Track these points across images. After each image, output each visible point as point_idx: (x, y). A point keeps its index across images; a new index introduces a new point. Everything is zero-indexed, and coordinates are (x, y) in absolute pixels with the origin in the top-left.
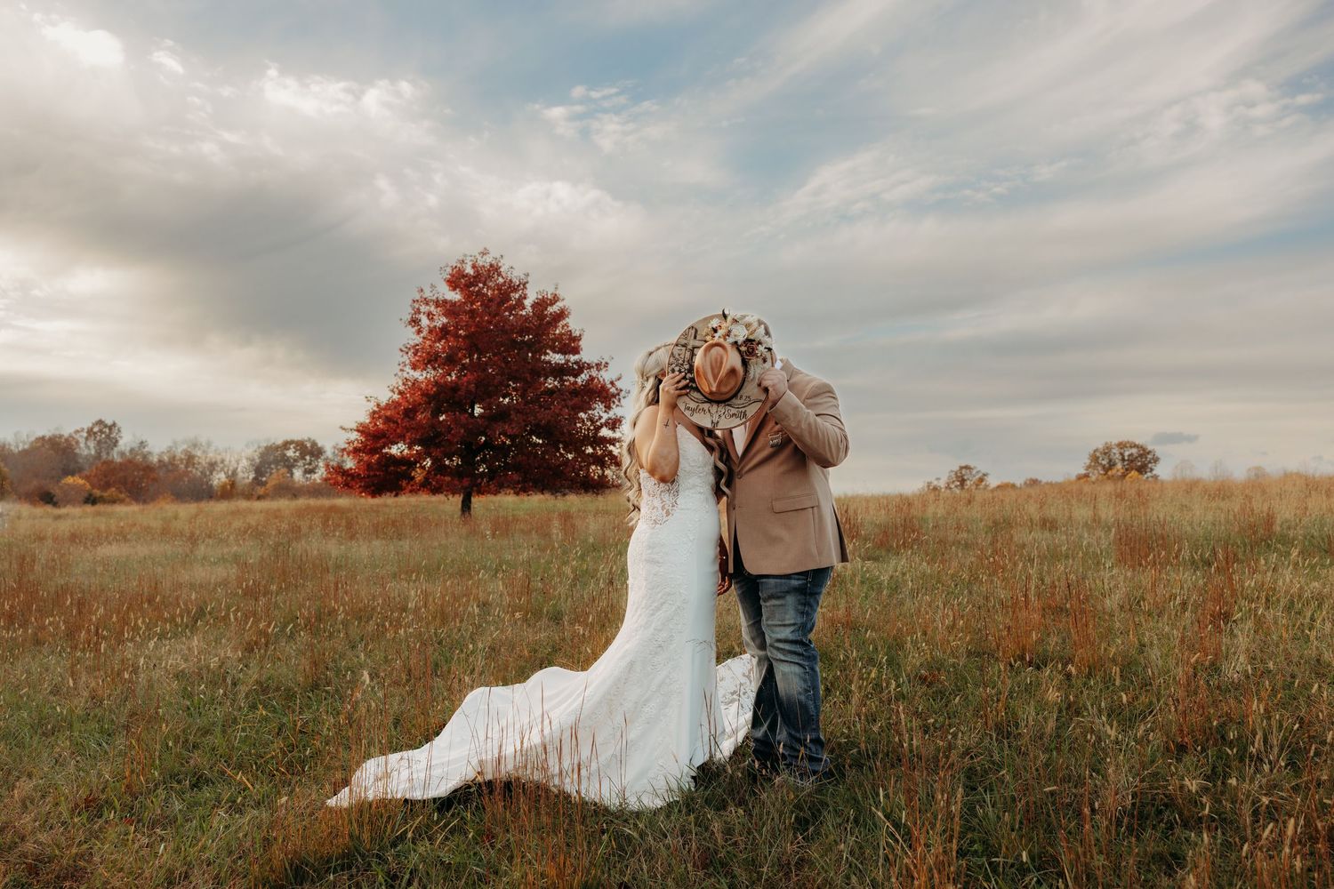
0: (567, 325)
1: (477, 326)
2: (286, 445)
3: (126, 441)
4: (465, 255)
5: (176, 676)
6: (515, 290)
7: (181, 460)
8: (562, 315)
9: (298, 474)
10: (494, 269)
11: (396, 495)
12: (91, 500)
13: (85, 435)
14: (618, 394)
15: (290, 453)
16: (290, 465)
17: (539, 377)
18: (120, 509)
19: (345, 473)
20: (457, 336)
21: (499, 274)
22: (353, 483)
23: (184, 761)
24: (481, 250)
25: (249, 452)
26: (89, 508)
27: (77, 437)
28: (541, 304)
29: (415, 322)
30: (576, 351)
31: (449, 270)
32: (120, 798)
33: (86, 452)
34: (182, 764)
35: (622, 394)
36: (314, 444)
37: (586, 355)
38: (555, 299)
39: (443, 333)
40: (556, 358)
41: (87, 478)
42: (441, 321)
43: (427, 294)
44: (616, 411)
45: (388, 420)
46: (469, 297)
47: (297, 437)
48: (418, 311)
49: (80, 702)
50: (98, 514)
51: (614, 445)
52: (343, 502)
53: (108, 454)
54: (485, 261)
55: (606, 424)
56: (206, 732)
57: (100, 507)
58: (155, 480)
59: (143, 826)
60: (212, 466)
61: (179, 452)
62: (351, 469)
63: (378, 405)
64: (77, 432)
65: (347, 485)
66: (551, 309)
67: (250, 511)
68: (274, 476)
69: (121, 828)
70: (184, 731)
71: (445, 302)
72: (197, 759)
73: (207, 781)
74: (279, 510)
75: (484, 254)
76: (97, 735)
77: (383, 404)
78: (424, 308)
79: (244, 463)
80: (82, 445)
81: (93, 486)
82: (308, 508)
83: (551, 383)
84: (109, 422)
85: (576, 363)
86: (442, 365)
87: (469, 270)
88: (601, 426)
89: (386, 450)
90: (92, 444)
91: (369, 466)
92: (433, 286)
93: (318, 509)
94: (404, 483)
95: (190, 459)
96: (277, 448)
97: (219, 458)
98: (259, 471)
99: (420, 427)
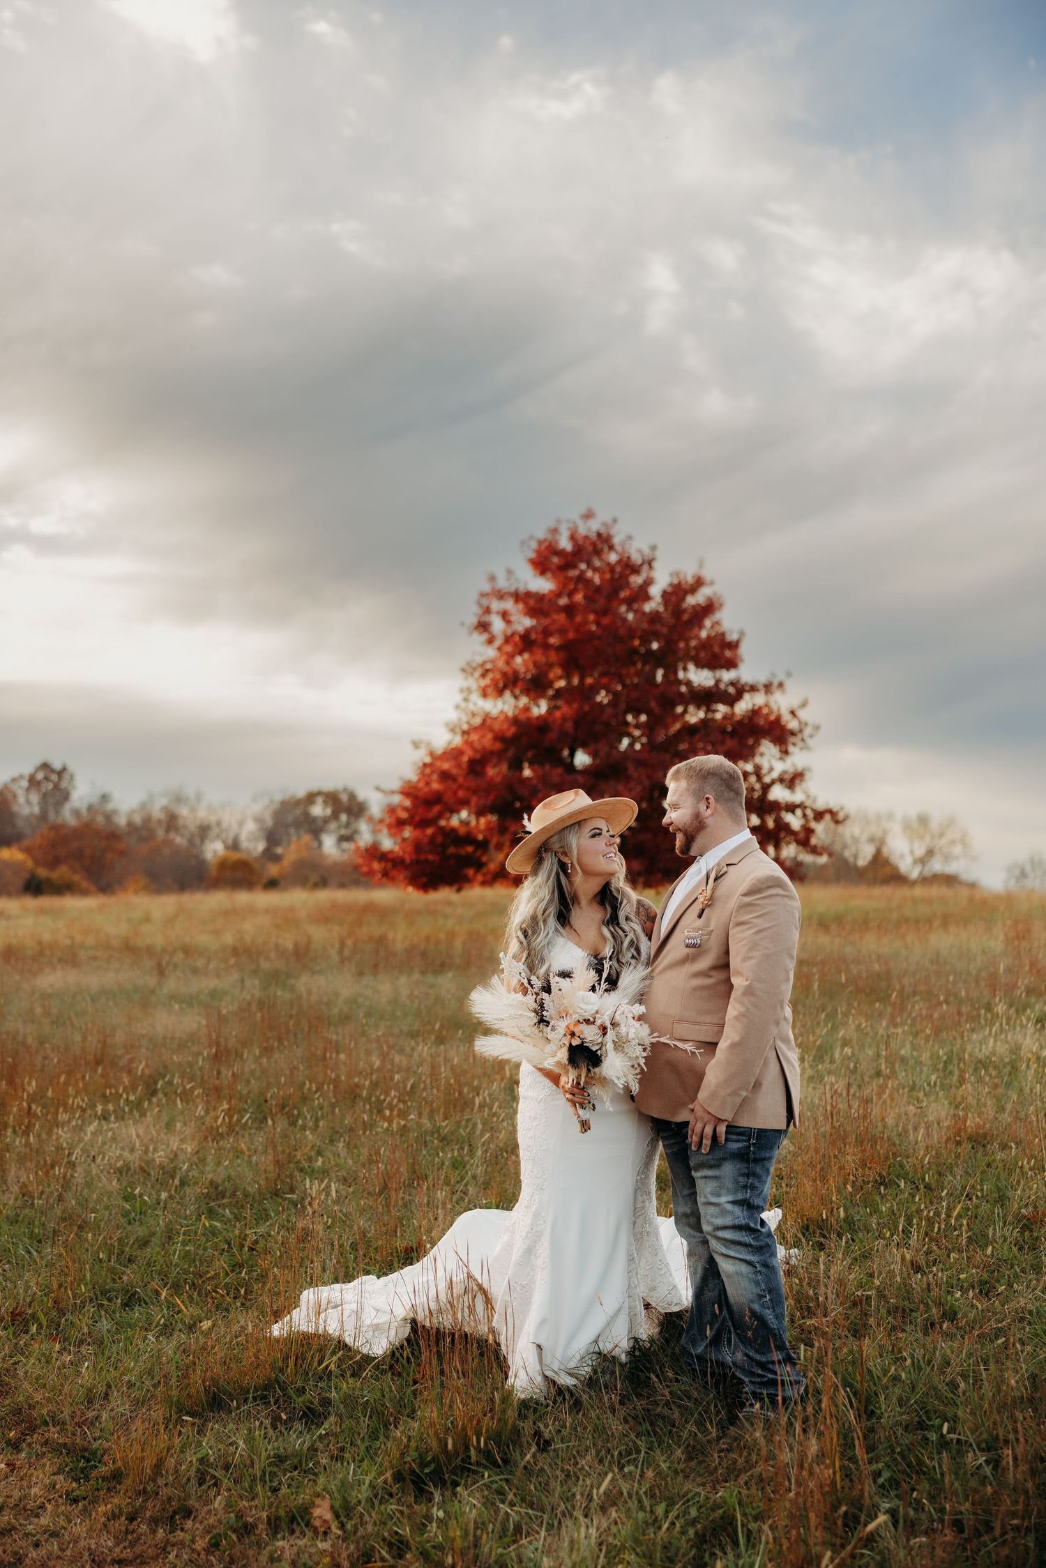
0: (717, 623)
1: (577, 630)
2: (311, 798)
3: (82, 794)
4: (559, 521)
5: (119, 1171)
6: (636, 570)
7: (159, 821)
8: (709, 608)
9: (329, 844)
10: (603, 541)
11: (459, 890)
12: (34, 887)
13: (25, 784)
14: (801, 731)
15: (318, 810)
16: (316, 828)
17: (674, 706)
18: (72, 904)
19: (383, 857)
20: (546, 647)
21: (611, 548)
22: (394, 873)
23: (116, 1275)
24: (582, 509)
25: (257, 808)
26: (30, 902)
27: (14, 787)
28: (676, 593)
29: (483, 626)
30: (731, 664)
31: (534, 545)
32: (47, 1314)
33: (25, 811)
34: (114, 1280)
35: (807, 731)
36: (352, 796)
37: (746, 672)
38: (699, 583)
39: (526, 642)
40: (700, 677)
41: (28, 850)
42: (524, 623)
43: (503, 583)
44: (798, 759)
45: (445, 776)
46: (565, 586)
47: (328, 785)
48: (488, 611)
49: (9, 1198)
50: (41, 911)
51: (793, 812)
52: (385, 895)
53: (57, 813)
54: (590, 528)
55: (781, 780)
56: (144, 1243)
57: (45, 901)
58: (122, 853)
59: (70, 1345)
60: (204, 831)
61: (157, 813)
62: (391, 852)
63: (431, 754)
64: (14, 780)
65: (385, 874)
66: (691, 600)
67: (252, 910)
68: (293, 847)
69: (45, 1346)
70: (120, 1240)
71: (528, 594)
72: (129, 1275)
73: (140, 1301)
74: (291, 909)
75: (588, 515)
76: (26, 1240)
77: (440, 752)
78: (496, 605)
79: (250, 826)
80: (21, 799)
81: (37, 862)
82: (334, 905)
83: (695, 716)
84: (57, 765)
85: (732, 684)
86: (527, 692)
87: (565, 544)
88: (773, 782)
89: (443, 823)
90: (35, 798)
91: (417, 846)
92: (510, 572)
93: (349, 908)
94: (471, 872)
95: (172, 821)
96: (298, 803)
97: (213, 819)
98: (272, 838)
99: (490, 788)
